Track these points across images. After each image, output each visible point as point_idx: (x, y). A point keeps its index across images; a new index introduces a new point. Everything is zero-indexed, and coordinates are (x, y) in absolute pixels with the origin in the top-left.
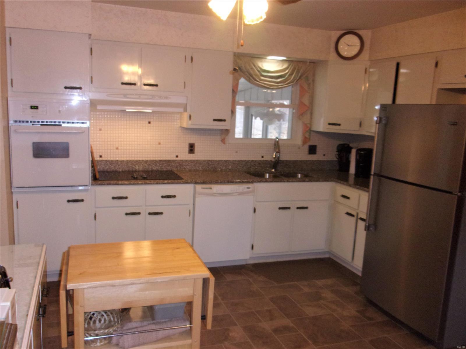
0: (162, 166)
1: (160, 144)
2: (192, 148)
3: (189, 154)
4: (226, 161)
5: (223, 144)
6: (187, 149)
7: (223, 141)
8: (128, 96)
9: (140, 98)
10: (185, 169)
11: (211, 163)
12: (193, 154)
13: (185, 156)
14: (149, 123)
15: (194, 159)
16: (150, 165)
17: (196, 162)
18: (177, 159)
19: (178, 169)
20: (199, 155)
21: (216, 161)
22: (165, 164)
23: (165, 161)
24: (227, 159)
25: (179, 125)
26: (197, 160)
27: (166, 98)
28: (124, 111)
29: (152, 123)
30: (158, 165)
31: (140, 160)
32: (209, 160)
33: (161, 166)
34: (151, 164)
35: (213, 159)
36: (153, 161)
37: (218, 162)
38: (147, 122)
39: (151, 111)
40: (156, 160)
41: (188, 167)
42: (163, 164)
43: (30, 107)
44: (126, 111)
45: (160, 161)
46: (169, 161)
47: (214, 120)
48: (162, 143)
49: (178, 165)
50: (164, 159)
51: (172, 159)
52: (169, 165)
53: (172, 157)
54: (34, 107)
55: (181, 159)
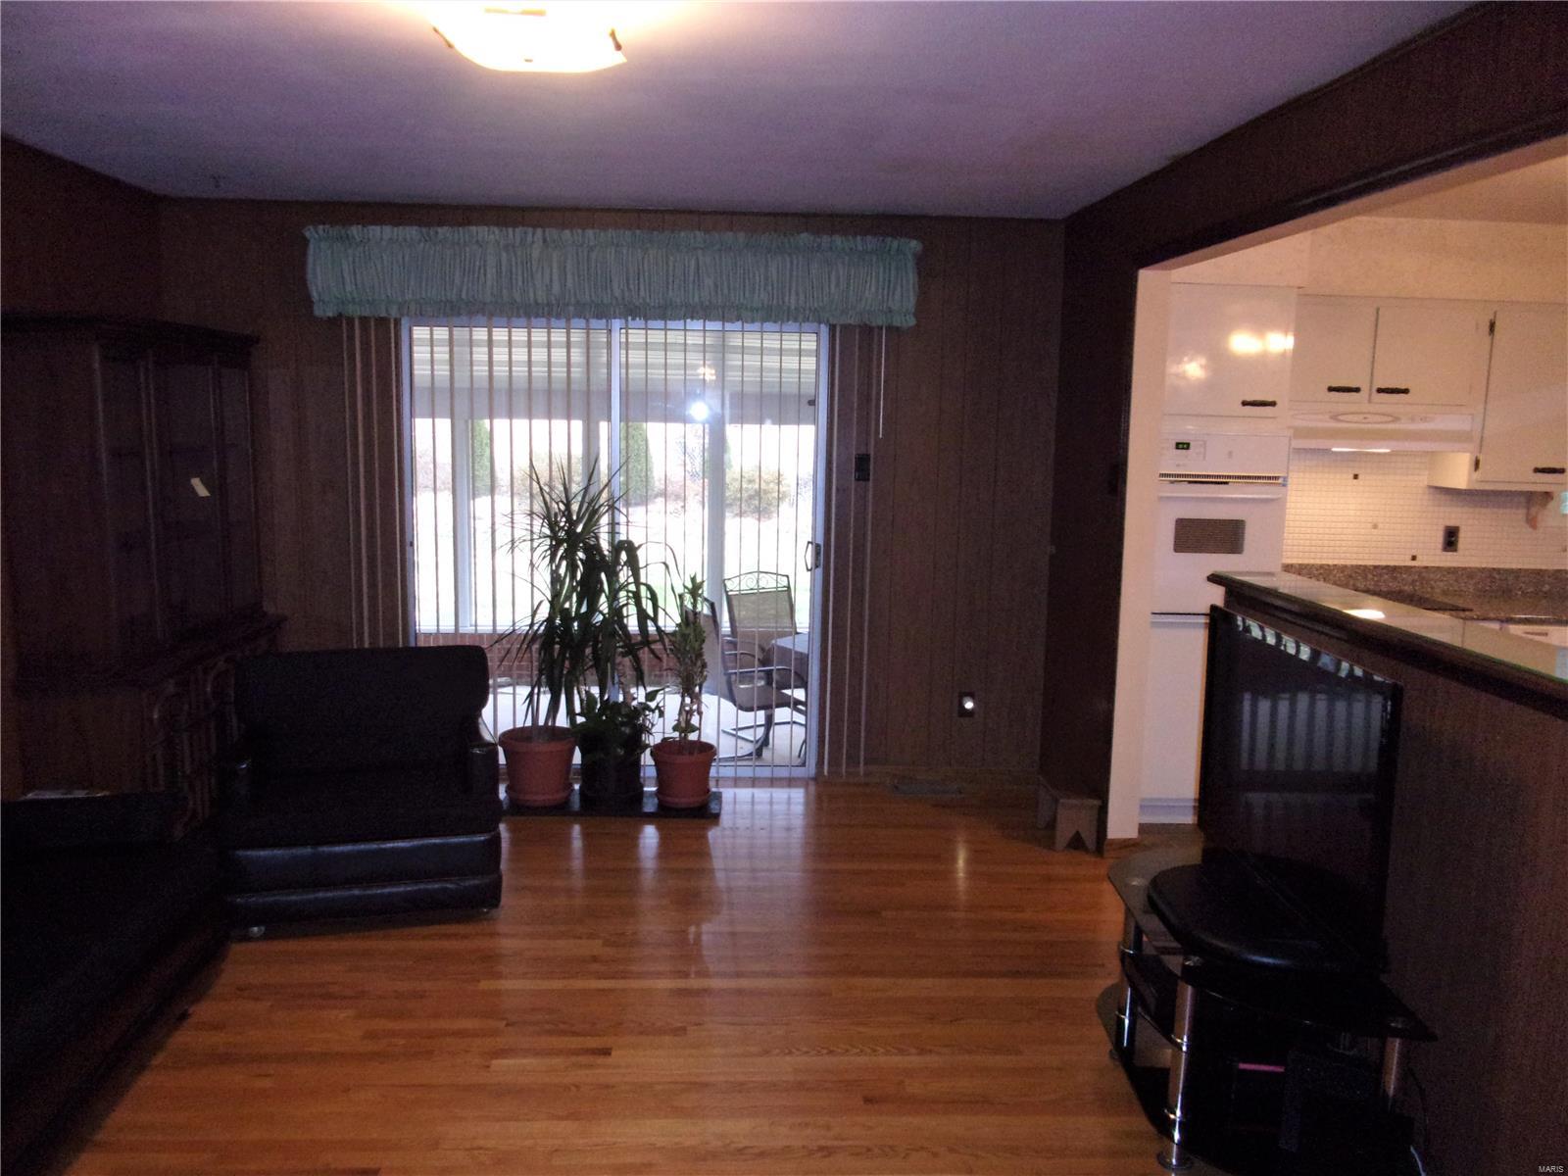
0: (1378, 581)
1: (1375, 527)
2: (1451, 539)
3: (1445, 553)
4: (1539, 573)
5: (1530, 530)
6: (1439, 538)
7: (1532, 522)
8: (1341, 418)
9: (1367, 421)
10: (1432, 588)
11: (1497, 576)
12: (1455, 553)
13: (1433, 556)
14: (1356, 477)
15: (1455, 565)
16: (1351, 576)
17: (1460, 573)
18: (1413, 563)
19: (1417, 588)
20: (1467, 556)
21: (1511, 571)
22: (1386, 577)
23: (1387, 567)
24: (1539, 567)
25: (1426, 483)
26: (1464, 569)
27: (1424, 420)
28: (1327, 451)
29: (1360, 477)
30: (1370, 576)
31: (1328, 565)
32: (1494, 569)
33: (1376, 579)
34: (1354, 575)
35: (1502, 566)
36: (1358, 567)
37: (1517, 573)
38: (1352, 476)
39: (1388, 451)
40: (1365, 566)
41: (1441, 584)
42: (1381, 575)
43: (1174, 446)
44: (1330, 450)
45: (1376, 567)
46: (1395, 568)
47: (1537, 470)
48: (1380, 526)
49: (1416, 577)
50: (1383, 563)
51: (1402, 564)
52: (1395, 578)
53: (1404, 561)
54: (1183, 446)
55: (1425, 564)
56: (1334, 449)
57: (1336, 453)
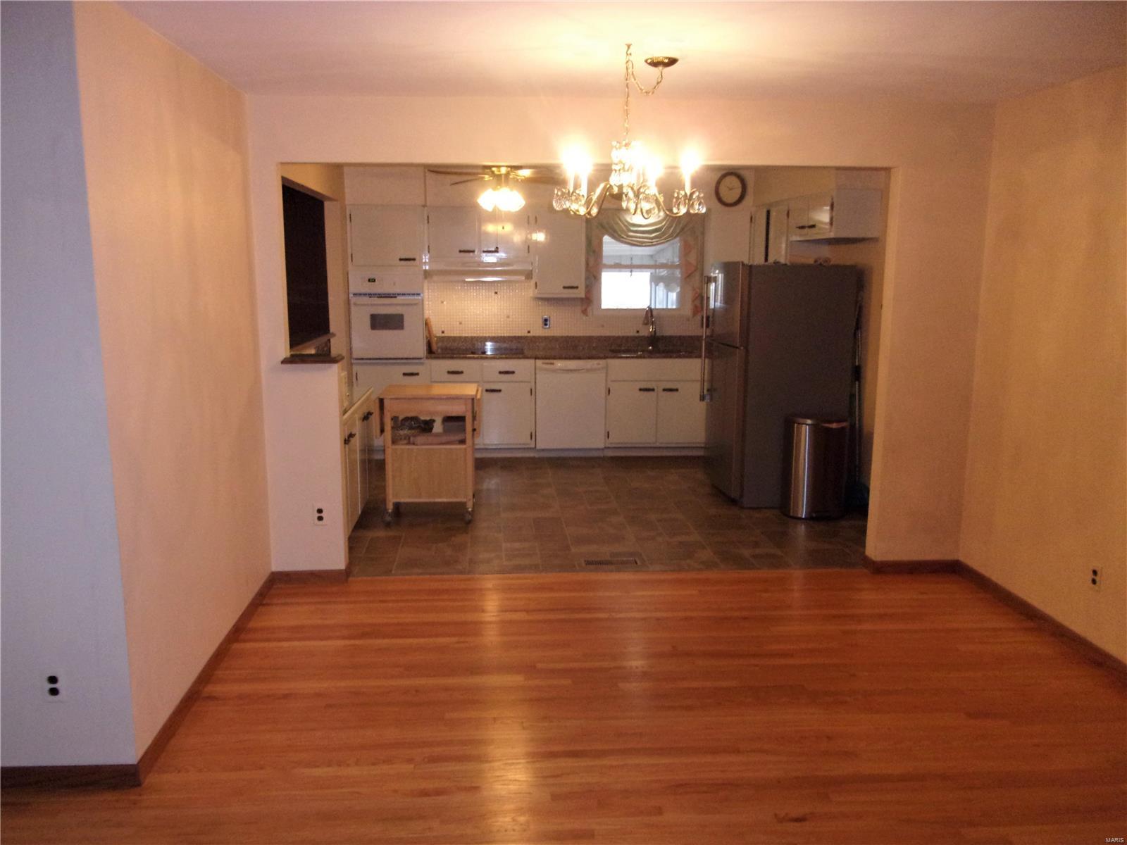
0: (510, 344)
1: (508, 317)
2: (546, 322)
3: (544, 329)
4: (590, 337)
5: (584, 316)
6: (540, 322)
7: (585, 312)
8: (467, 265)
9: (479, 266)
10: (539, 346)
11: (569, 340)
12: (548, 329)
13: (538, 331)
14: (496, 293)
15: (549, 335)
17: (552, 339)
18: (528, 335)
19: (530, 346)
20: (554, 330)
21: (576, 337)
22: (515, 341)
23: (515, 337)
24: (590, 335)
25: (531, 295)
26: (554, 337)
28: (463, 281)
29: (499, 294)
30: (506, 341)
32: (568, 337)
35: (572, 335)
38: (494, 293)
41: (543, 344)
42: (512, 341)
43: (367, 280)
45: (509, 337)
46: (519, 337)
47: (564, 288)
48: (511, 316)
49: (531, 341)
50: (513, 335)
51: (523, 335)
52: (519, 342)
53: (523, 333)
54: (372, 280)
55: (534, 335)
56: (467, 280)
57: (467, 282)
